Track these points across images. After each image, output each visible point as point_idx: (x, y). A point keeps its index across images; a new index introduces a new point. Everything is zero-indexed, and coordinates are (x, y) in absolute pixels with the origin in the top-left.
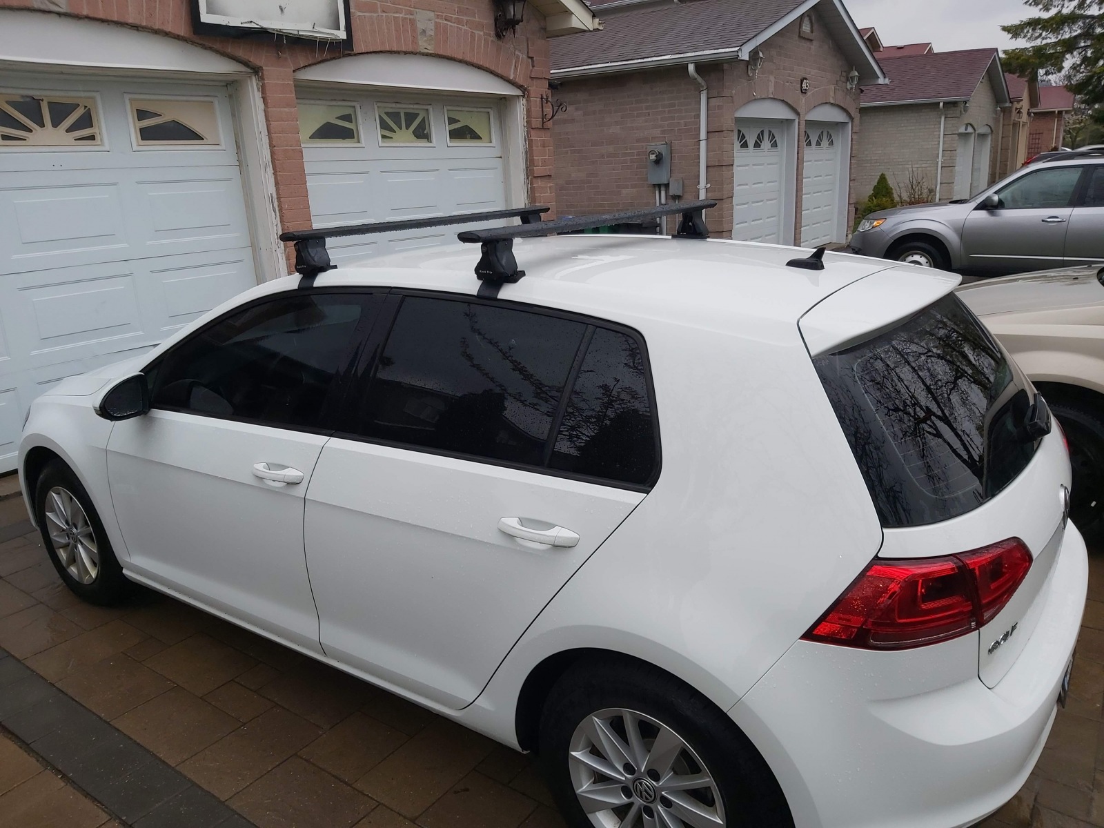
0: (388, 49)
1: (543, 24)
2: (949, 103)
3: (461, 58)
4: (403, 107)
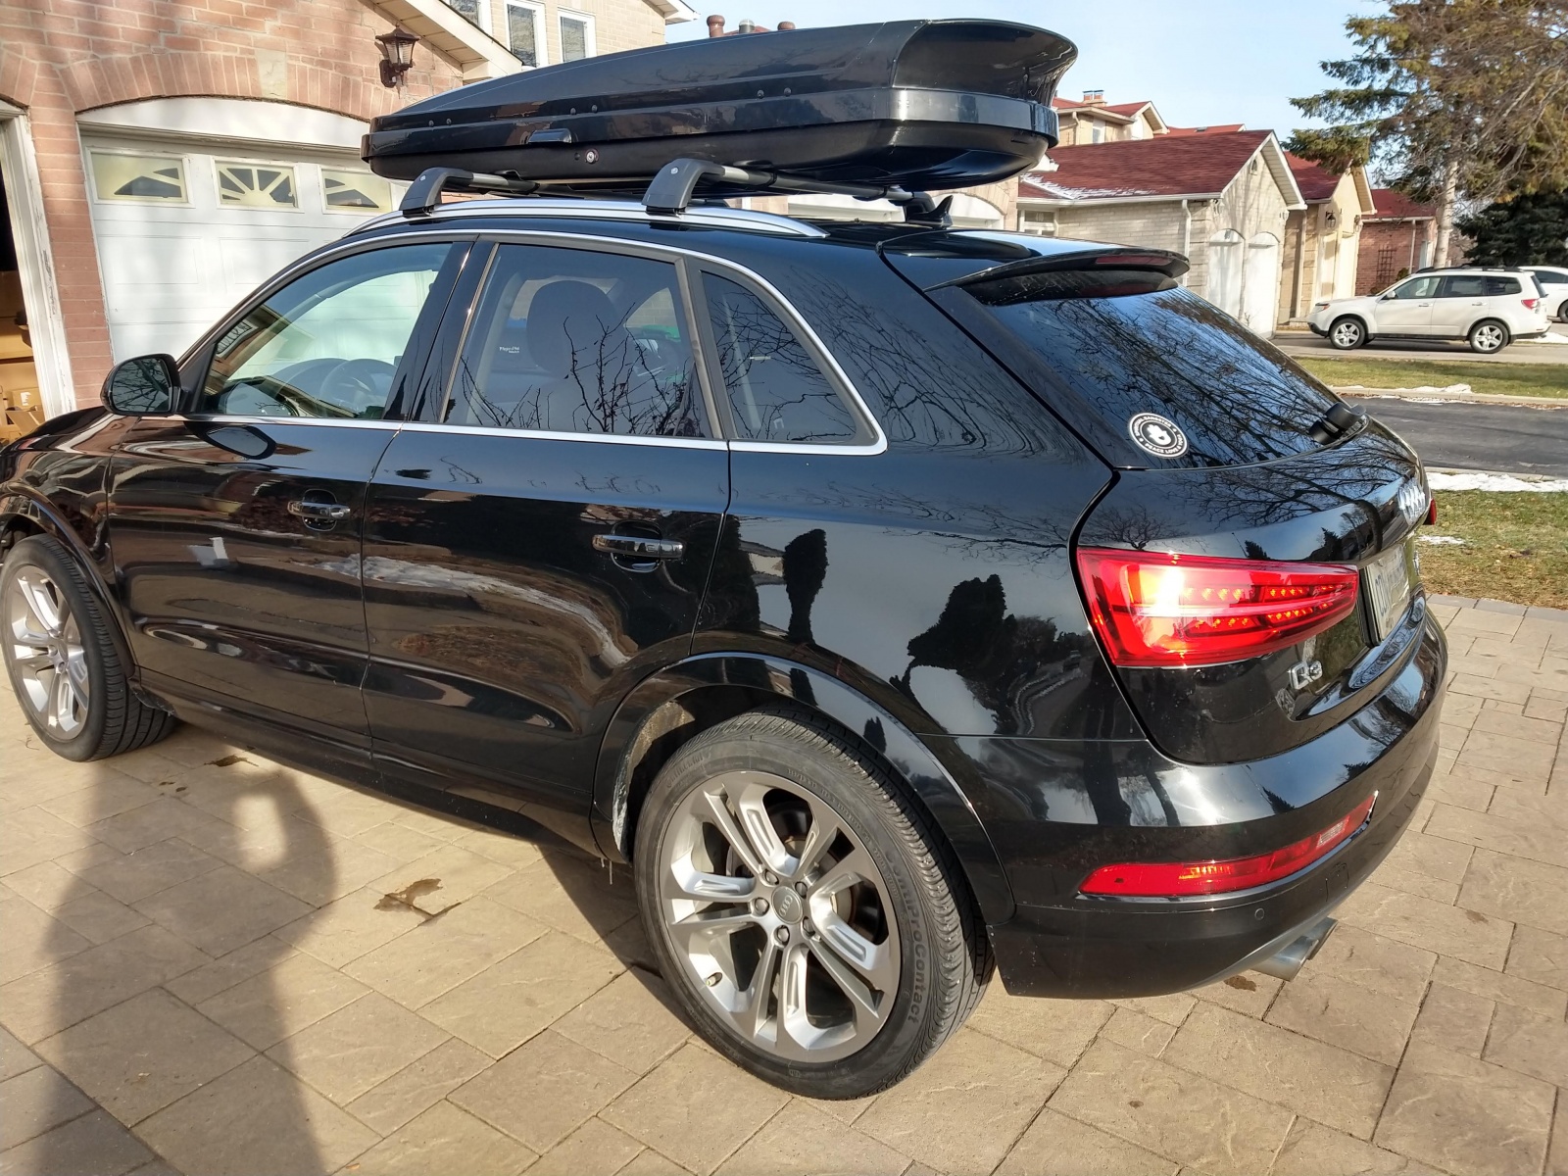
0: (216, 93)
1: (458, 72)
2: (1195, 201)
3: (329, 107)
4: (254, 164)
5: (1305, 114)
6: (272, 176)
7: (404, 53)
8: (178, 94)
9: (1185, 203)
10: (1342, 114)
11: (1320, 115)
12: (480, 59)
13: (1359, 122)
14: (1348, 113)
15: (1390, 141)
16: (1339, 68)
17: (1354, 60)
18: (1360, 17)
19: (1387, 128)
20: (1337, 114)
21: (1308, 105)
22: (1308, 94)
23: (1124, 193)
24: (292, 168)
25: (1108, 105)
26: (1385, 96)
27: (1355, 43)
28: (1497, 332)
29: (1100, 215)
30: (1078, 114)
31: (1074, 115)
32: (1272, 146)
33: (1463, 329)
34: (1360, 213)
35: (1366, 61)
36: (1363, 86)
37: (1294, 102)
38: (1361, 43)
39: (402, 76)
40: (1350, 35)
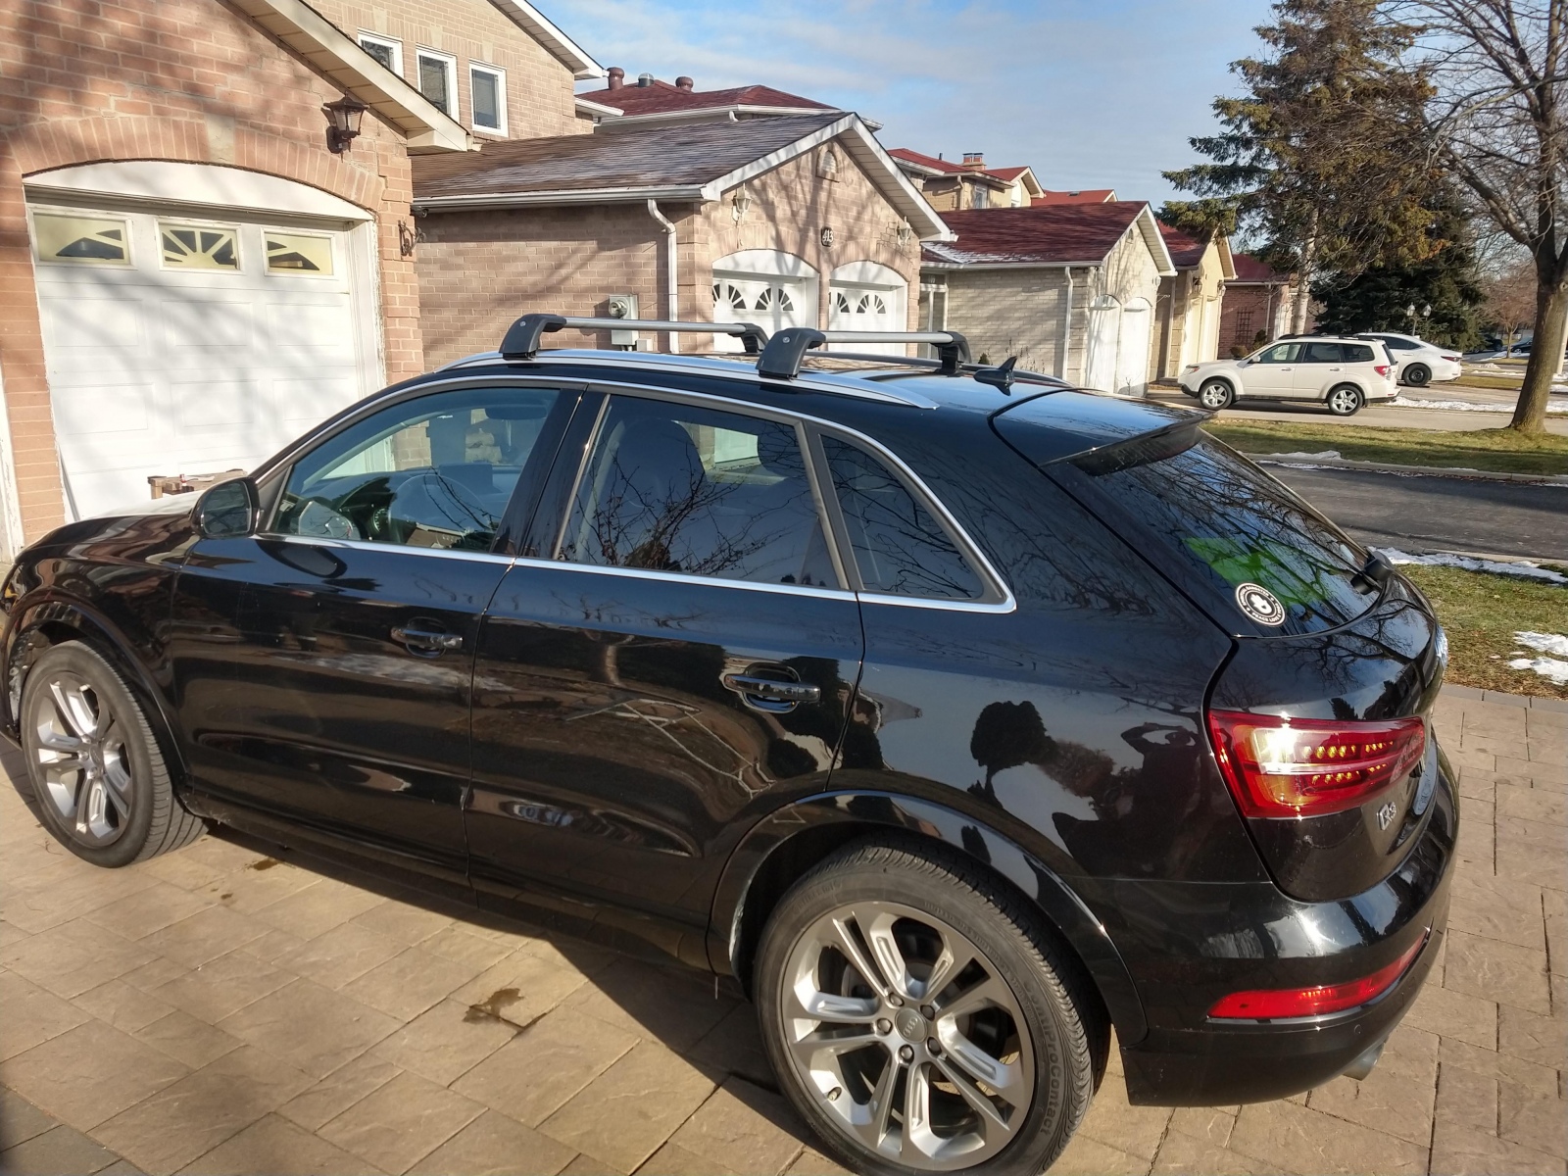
0: (164, 157)
1: (402, 139)
2: (1077, 268)
3: (276, 172)
4: (199, 225)
5: (1176, 187)
6: (216, 238)
7: (352, 121)
8: (127, 157)
9: (1068, 269)
10: (1210, 188)
11: (1190, 188)
12: (426, 128)
13: (1225, 196)
14: (1215, 187)
15: (1253, 213)
16: (1206, 145)
17: (1221, 138)
18: (1226, 99)
19: (1249, 203)
20: (1206, 188)
21: (1179, 179)
22: (1179, 168)
23: (1011, 259)
24: (235, 231)
25: (987, 168)
26: (1249, 172)
27: (1222, 122)
28: (1353, 396)
29: (987, 279)
30: (963, 178)
31: (959, 178)
32: (1147, 216)
33: (1322, 392)
34: (1223, 279)
35: (1231, 139)
36: (1229, 162)
37: (1166, 176)
38: (1228, 122)
39: (349, 143)
40: (1217, 115)
